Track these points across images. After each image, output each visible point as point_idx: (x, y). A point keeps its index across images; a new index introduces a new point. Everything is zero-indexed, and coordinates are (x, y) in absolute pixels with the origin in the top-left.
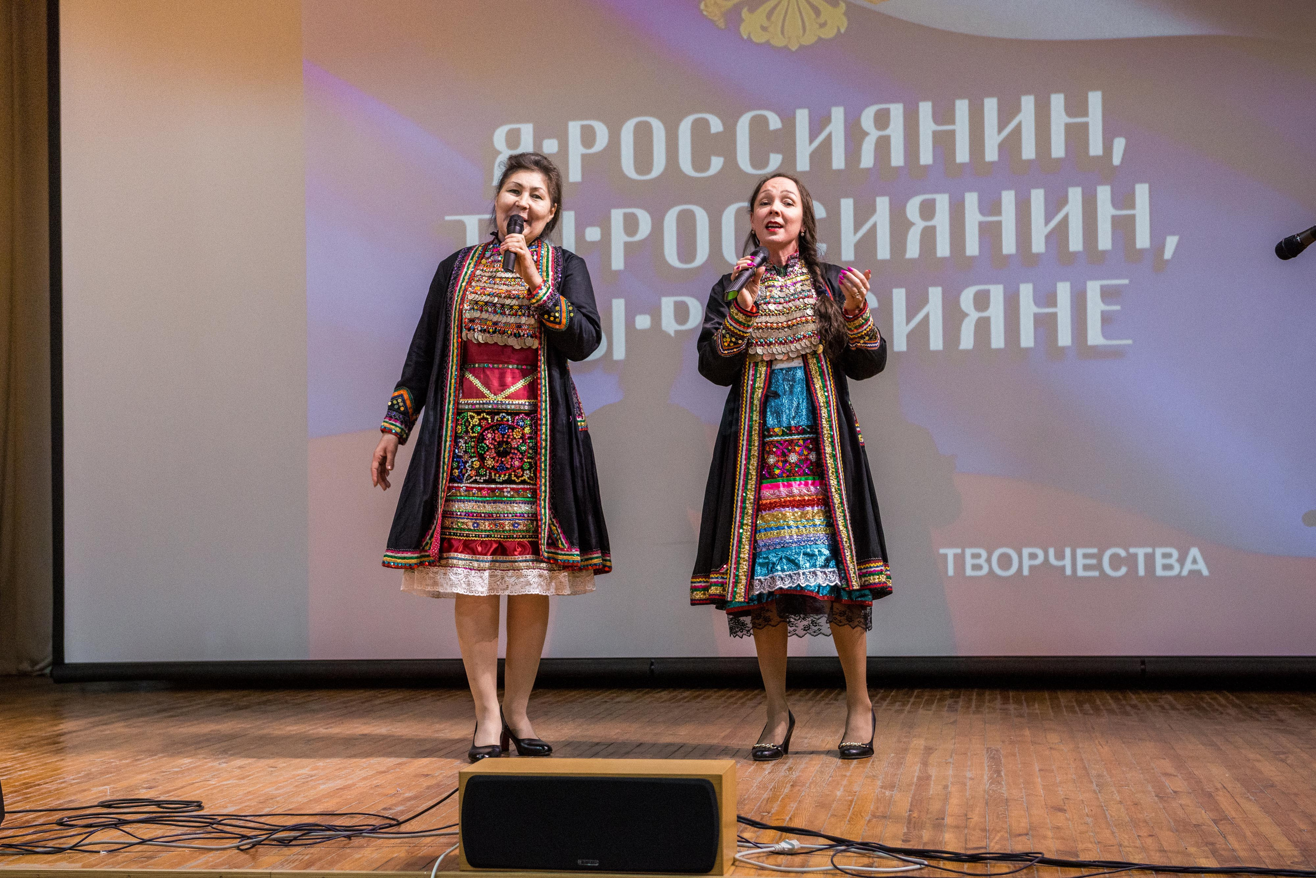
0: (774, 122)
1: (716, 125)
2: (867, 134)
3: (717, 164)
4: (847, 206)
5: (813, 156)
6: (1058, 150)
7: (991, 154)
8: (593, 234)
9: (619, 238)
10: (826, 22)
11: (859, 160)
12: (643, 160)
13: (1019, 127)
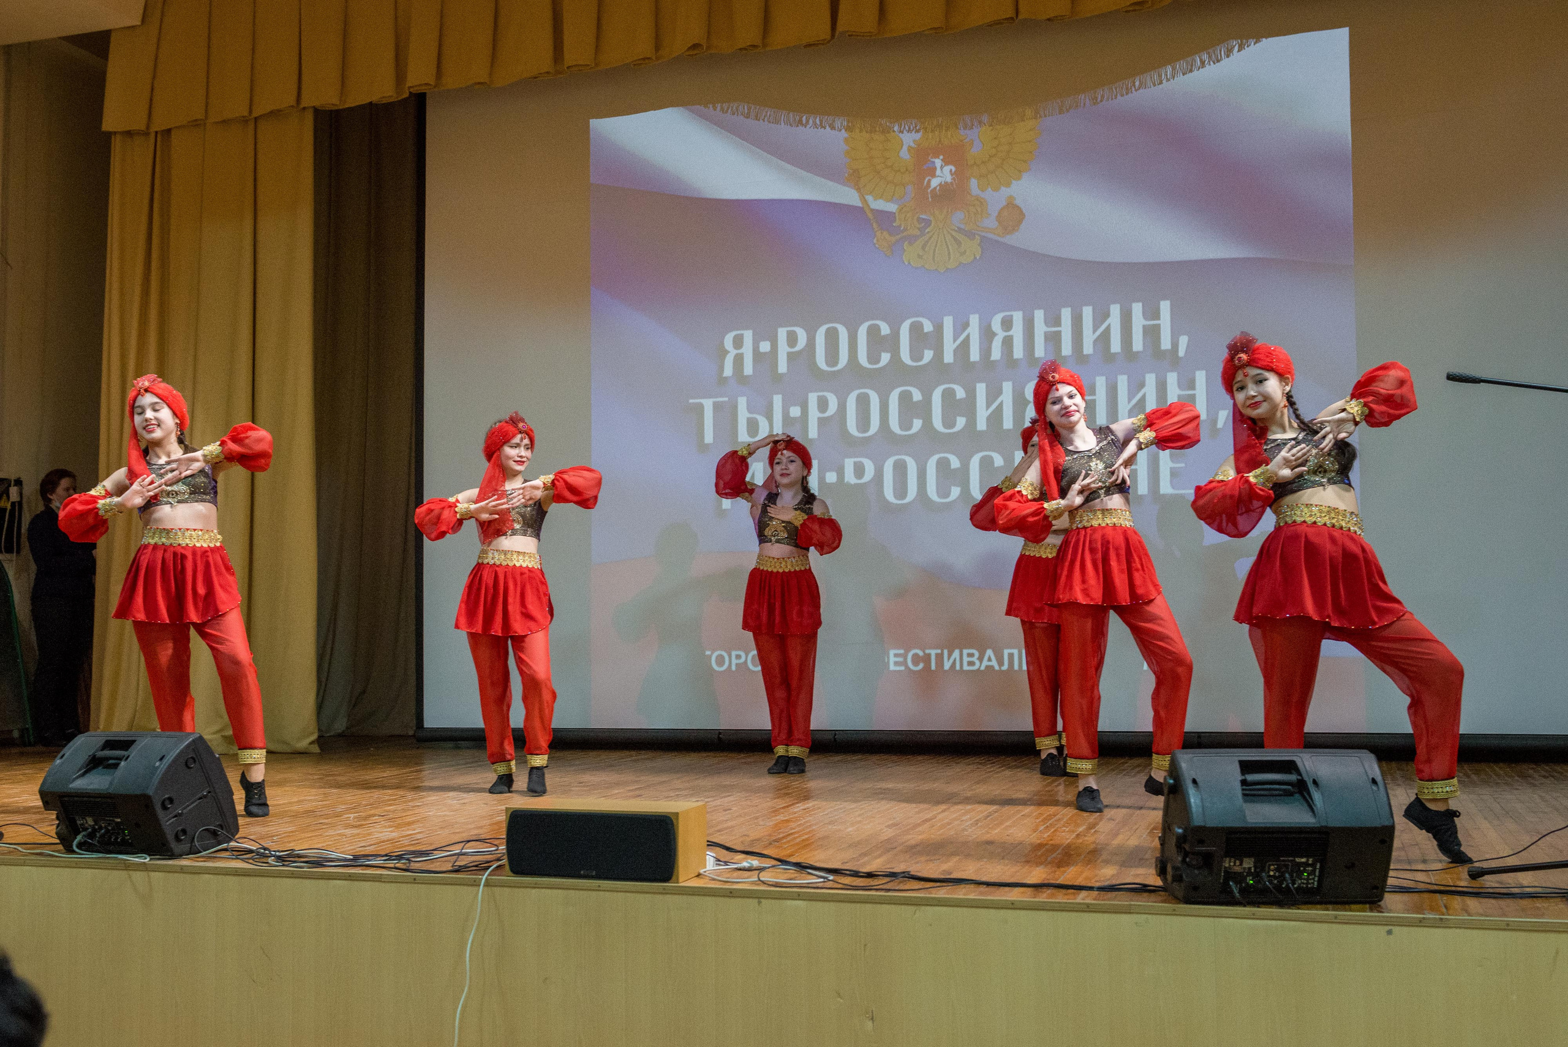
0: (928, 327)
1: (885, 329)
2: (994, 334)
3: (885, 358)
4: (981, 389)
5: (955, 351)
6: (1138, 344)
7: (1088, 348)
8: (795, 412)
9: (814, 414)
10: (965, 251)
11: (990, 355)
12: (832, 355)
13: (1108, 328)
